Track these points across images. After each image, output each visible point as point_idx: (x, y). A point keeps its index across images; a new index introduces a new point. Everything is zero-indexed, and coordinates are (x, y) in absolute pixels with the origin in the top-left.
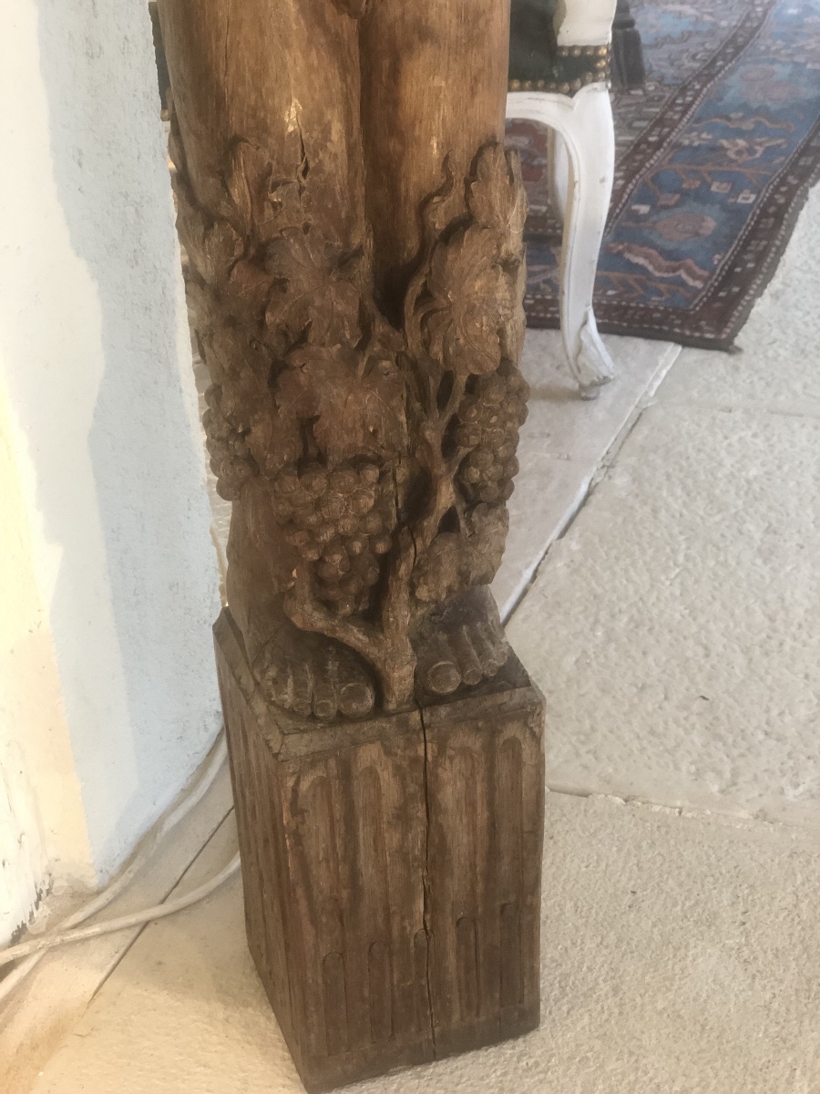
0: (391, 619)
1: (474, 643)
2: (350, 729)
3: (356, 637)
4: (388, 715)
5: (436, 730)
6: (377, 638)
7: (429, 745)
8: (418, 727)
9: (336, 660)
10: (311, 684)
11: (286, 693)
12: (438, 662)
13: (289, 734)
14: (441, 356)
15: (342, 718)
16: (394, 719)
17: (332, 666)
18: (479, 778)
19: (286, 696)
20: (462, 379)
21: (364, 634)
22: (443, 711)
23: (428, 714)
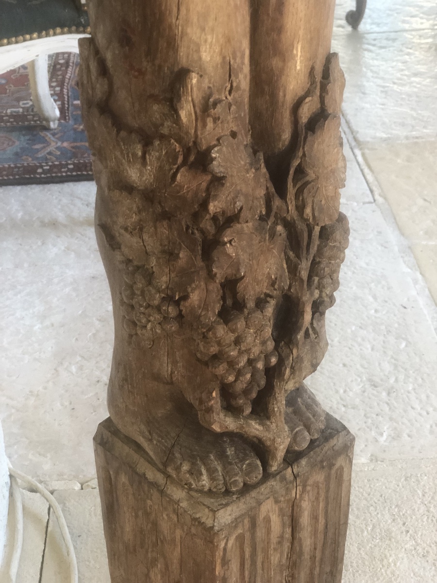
0: (276, 409)
1: (308, 409)
2: (254, 494)
3: (255, 428)
4: (274, 475)
5: (302, 477)
6: (266, 425)
7: (298, 488)
8: (292, 478)
9: (231, 447)
10: (219, 469)
11: (204, 480)
12: (295, 429)
13: (218, 510)
14: (310, 215)
15: (247, 488)
16: (278, 477)
17: (230, 452)
18: (321, 499)
19: (204, 482)
20: (317, 229)
21: (259, 424)
22: (304, 462)
23: (296, 467)
